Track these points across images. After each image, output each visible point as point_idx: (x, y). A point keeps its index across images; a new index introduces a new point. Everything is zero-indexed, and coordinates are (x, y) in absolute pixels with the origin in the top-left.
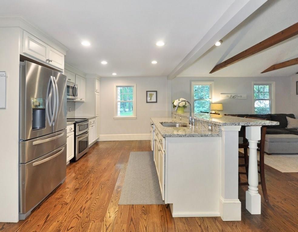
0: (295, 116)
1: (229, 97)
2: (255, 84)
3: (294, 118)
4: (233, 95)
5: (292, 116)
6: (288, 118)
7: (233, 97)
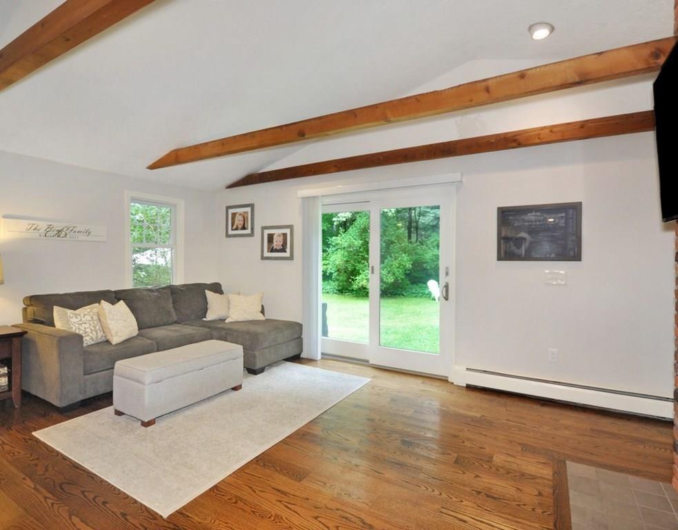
0: (223, 288)
1: (42, 231)
2: (134, 200)
3: (221, 292)
4: (58, 226)
5: (216, 288)
6: (209, 294)
7: (59, 231)
